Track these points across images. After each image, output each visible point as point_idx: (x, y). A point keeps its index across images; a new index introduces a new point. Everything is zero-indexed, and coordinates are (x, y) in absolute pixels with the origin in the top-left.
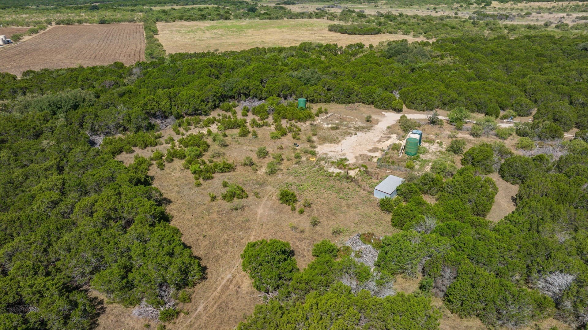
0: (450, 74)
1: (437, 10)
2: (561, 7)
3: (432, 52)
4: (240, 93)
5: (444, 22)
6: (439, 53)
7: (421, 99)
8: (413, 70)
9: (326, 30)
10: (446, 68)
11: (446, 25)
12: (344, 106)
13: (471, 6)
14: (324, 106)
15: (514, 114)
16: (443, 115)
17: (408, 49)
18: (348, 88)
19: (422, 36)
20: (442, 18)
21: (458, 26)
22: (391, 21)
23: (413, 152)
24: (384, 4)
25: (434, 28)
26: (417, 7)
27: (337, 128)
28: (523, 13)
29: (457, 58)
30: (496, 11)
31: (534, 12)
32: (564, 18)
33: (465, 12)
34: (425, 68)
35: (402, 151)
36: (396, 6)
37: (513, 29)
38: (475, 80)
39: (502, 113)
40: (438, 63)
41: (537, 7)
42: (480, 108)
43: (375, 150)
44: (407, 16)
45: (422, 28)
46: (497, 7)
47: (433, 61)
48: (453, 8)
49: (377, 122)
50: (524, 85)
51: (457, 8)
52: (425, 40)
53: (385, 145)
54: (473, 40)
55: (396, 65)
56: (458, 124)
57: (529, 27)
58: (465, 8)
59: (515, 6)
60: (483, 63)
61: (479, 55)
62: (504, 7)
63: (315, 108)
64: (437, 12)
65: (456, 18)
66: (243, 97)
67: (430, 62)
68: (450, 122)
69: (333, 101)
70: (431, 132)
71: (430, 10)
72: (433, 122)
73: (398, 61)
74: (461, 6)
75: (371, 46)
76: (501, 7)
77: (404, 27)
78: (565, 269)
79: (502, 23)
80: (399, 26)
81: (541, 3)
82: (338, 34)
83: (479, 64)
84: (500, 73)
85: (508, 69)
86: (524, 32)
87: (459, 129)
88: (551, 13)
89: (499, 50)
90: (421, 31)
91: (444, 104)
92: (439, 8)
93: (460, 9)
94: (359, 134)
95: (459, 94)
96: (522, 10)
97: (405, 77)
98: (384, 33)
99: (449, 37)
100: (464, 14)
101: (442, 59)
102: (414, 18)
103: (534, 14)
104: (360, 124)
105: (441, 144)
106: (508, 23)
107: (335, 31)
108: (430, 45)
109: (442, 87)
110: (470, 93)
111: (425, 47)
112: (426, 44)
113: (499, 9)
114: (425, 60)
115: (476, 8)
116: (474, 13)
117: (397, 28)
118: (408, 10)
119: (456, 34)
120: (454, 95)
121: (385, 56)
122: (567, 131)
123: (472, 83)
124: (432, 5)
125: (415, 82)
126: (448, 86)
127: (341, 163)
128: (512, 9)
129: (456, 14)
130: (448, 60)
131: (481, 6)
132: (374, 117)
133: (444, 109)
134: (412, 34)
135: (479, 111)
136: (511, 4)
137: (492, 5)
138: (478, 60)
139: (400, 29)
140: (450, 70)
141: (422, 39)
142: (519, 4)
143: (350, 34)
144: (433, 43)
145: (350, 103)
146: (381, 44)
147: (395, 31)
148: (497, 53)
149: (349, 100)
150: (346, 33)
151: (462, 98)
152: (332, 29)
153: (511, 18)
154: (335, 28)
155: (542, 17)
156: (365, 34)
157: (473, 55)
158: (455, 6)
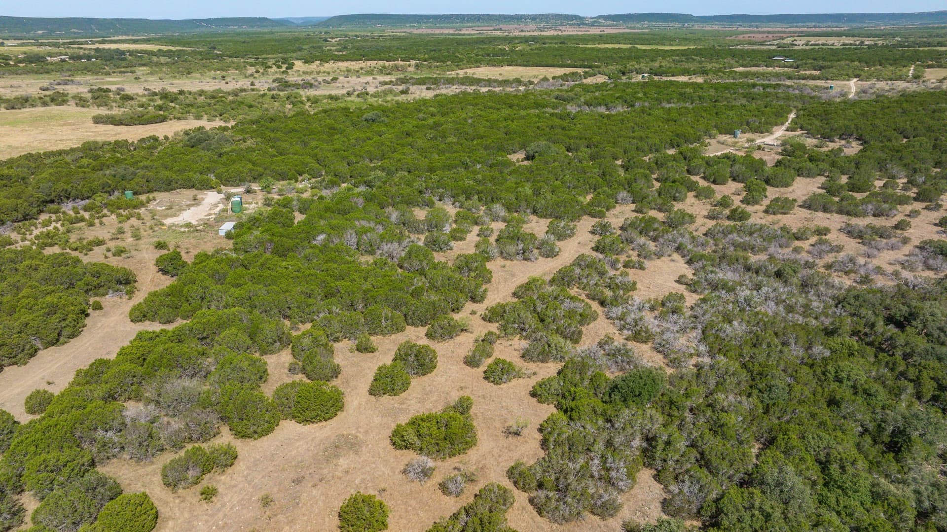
0: (255, 154)
1: (228, 79)
2: (369, 69)
3: (233, 136)
4: (60, 196)
5: (239, 99)
6: (241, 137)
7: (235, 177)
8: (220, 155)
9: (90, 124)
10: (250, 150)
11: (242, 103)
12: (167, 193)
13: (269, 70)
14: (151, 196)
15: (309, 177)
16: (255, 187)
17: (208, 136)
18: (167, 177)
19: (217, 119)
20: (235, 93)
21: (256, 104)
22: (172, 102)
23: (238, 210)
24: (148, 74)
25: (230, 109)
26: (198, 75)
27: (171, 208)
28: (329, 78)
29: (259, 139)
30: (299, 75)
31: (342, 75)
32: (368, 83)
33: (263, 79)
34: (231, 152)
35: (229, 211)
36: (167, 76)
37: (315, 101)
38: (277, 156)
39: (300, 178)
40: (242, 146)
41: (345, 69)
42: (282, 176)
43: (211, 214)
44: (190, 93)
45: (216, 110)
46: (301, 70)
47: (237, 145)
48: (247, 75)
49: (203, 199)
50: (316, 155)
51: (252, 75)
52: (223, 125)
53: (217, 210)
54: (272, 120)
55: (202, 153)
56: (268, 189)
57: (331, 97)
58: (263, 74)
59: (322, 69)
60: (283, 141)
61: (279, 134)
62: (309, 70)
63: (143, 198)
64: (227, 83)
65: (253, 90)
66: (65, 200)
67: (234, 147)
68: (262, 190)
69: (156, 190)
70: (248, 198)
71: (217, 81)
72: (248, 191)
73: (203, 149)
74: (257, 72)
75: (166, 138)
76: (305, 70)
77: (193, 110)
78: (323, 232)
79: (304, 93)
80: (187, 109)
81: (349, 62)
82: (111, 127)
83: (279, 143)
84: (298, 147)
85: (305, 144)
86: (325, 104)
87: (269, 193)
88: (358, 77)
89: (296, 127)
90: (216, 114)
91: (255, 178)
92: (229, 76)
93: (256, 75)
94: (192, 208)
95: (265, 169)
96: (329, 73)
97: (215, 162)
98: (171, 119)
99: (249, 118)
100: (264, 84)
101: (245, 142)
102: (200, 95)
103: (341, 78)
104: (189, 203)
105: (257, 203)
106: (312, 93)
107: (105, 123)
108: (229, 129)
109: (250, 166)
110: (273, 166)
111: (225, 133)
112: (225, 129)
113: (304, 73)
114: (228, 145)
115: (276, 72)
116: (274, 81)
117: (184, 112)
118: (187, 81)
119: (255, 114)
120: (260, 169)
121: (188, 146)
122: (343, 183)
123: (275, 159)
124: (218, 72)
125: (225, 165)
126: (254, 164)
127: (188, 225)
128: (318, 73)
129: (252, 84)
130: (250, 143)
131: (282, 70)
132: (199, 197)
133: (255, 182)
134: (205, 117)
135: (283, 179)
136: (317, 66)
137: (295, 68)
138: (279, 140)
139: (189, 112)
140: (255, 151)
141: (218, 123)
142: (326, 65)
143: (127, 125)
144: (233, 127)
145: (172, 190)
146: (176, 134)
147: (184, 116)
148: (296, 131)
149: (170, 187)
150: (122, 124)
151: (268, 171)
152: (97, 120)
153: (315, 86)
154: (104, 119)
155: (348, 82)
156: (147, 124)
157: (272, 135)
158: (249, 72)
